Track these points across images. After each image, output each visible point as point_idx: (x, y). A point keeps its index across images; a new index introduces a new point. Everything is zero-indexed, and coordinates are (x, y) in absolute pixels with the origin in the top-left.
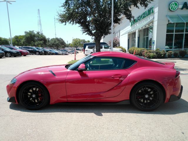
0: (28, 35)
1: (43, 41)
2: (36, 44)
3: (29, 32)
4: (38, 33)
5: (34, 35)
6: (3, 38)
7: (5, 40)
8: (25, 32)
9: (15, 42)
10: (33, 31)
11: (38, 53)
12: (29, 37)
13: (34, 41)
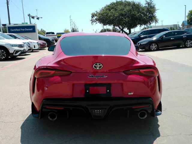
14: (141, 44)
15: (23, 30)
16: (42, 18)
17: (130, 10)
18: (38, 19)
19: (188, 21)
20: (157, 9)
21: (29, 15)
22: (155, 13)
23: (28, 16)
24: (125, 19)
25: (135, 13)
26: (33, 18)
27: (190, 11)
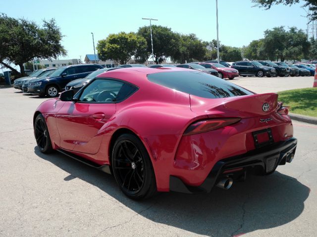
0: (271, 37)
1: (301, 47)
2: (284, 54)
3: (273, 30)
4: (293, 30)
5: (284, 35)
6: (233, 47)
7: (235, 51)
8: (265, 32)
9: (251, 53)
10: (282, 27)
11: (261, 73)
12: (271, 40)
13: (281, 48)
14: (74, 87)
17: (20, 33)
19: (99, 54)
20: (63, 35)
22: (60, 41)
24: (12, 48)
25: (29, 38)
27: (99, 42)
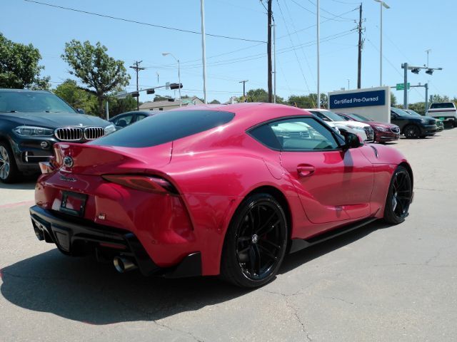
15: (359, 100)
16: (441, 69)
18: (430, 72)
21: (405, 66)
23: (402, 67)
26: (415, 71)
